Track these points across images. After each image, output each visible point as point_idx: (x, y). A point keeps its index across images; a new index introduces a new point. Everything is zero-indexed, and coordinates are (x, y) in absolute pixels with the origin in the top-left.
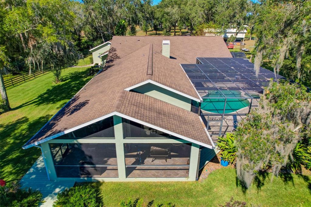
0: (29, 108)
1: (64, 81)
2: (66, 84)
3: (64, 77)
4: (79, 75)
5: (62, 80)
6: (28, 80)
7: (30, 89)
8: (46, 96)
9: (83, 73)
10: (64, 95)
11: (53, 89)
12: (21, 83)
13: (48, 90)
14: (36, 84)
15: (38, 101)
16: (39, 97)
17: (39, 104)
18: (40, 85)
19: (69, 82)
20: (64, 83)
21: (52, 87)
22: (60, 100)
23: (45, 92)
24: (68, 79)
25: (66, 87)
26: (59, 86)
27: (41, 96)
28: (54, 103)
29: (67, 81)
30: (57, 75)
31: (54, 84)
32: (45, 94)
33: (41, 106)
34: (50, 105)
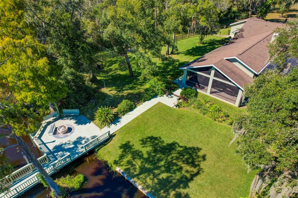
0: (181, 56)
1: (204, 44)
2: (204, 46)
3: (205, 41)
4: (215, 42)
5: (203, 44)
6: (184, 38)
7: (184, 45)
8: (191, 51)
9: (218, 41)
10: (200, 53)
11: (196, 48)
12: (180, 39)
13: (193, 48)
14: (188, 42)
15: (186, 53)
16: (187, 51)
17: (186, 55)
18: (189, 43)
19: (207, 45)
20: (203, 45)
21: (196, 46)
22: (197, 55)
23: (191, 48)
24: (206, 44)
25: (203, 48)
26: (200, 47)
27: (188, 50)
28: (193, 56)
29: (206, 45)
30: (201, 39)
31: (198, 45)
32: (191, 50)
33: (187, 56)
34: (191, 57)
